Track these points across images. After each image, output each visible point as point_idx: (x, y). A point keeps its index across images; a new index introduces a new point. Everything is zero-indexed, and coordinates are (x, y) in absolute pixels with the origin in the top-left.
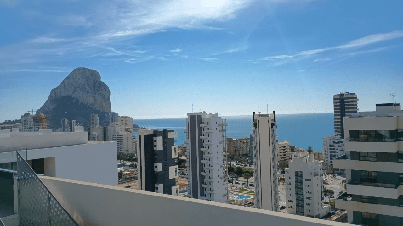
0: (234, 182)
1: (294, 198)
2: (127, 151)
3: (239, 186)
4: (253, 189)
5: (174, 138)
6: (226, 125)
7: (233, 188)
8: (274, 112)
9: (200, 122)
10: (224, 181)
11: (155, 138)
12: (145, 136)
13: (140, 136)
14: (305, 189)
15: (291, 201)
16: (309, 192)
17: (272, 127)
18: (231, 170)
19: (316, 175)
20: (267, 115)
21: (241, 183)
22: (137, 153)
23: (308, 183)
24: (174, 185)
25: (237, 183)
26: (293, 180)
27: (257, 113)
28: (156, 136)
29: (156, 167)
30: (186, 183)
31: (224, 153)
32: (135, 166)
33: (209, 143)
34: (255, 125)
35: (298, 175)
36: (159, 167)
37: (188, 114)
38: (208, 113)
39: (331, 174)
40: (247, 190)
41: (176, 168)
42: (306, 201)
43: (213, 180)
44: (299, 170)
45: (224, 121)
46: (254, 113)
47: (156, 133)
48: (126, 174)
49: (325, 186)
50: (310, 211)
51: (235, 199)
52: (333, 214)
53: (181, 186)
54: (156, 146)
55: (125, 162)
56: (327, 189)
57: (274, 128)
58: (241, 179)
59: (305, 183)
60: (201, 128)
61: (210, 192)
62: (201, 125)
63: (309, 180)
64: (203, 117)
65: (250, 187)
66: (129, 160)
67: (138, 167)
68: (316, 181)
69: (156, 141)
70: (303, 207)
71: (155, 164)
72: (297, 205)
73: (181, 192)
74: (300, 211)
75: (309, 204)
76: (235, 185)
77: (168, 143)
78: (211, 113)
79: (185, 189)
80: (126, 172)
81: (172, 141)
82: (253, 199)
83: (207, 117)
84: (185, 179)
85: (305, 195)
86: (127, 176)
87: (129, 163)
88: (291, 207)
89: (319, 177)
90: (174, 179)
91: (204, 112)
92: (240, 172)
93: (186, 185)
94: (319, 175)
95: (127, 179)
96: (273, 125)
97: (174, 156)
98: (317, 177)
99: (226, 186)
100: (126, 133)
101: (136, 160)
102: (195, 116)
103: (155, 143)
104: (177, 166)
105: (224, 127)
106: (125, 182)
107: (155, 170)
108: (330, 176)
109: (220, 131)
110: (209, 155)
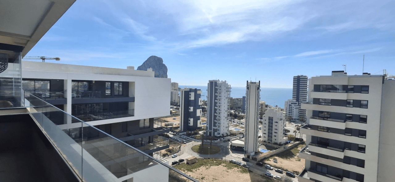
0: (232, 121)
1: (267, 132)
2: (174, 100)
3: (235, 124)
4: (244, 126)
5: (200, 94)
6: (230, 88)
7: (232, 124)
8: (259, 81)
9: (216, 85)
10: (227, 119)
11: (190, 93)
12: (185, 91)
13: (182, 91)
14: (274, 127)
15: (265, 134)
16: (276, 129)
17: (258, 90)
18: (231, 115)
19: (281, 120)
20: (255, 83)
21: (236, 122)
22: (180, 102)
23: (276, 124)
24: (199, 120)
25: (234, 122)
26: (267, 122)
27: (249, 81)
28: (191, 92)
29: (190, 109)
30: (206, 120)
31: (228, 104)
32: (178, 109)
33: (220, 98)
34: (248, 88)
35: (271, 119)
36: (192, 109)
37: (209, 81)
38: (221, 81)
39: (289, 121)
40: (240, 126)
41: (201, 111)
42: (274, 134)
43: (221, 118)
44: (271, 116)
45: (229, 86)
46: (247, 81)
47: (191, 90)
48: (173, 113)
49: (285, 127)
50: (276, 140)
51: (232, 130)
52: (289, 143)
53: (203, 121)
54: (190, 98)
55: (173, 106)
56: (286, 129)
57: (259, 90)
58: (236, 120)
59: (274, 124)
60: (216, 89)
61: (219, 125)
62: (216, 87)
63: (277, 122)
64: (217, 83)
65: (241, 124)
66: (175, 106)
67: (180, 109)
68: (281, 123)
69: (190, 95)
70: (272, 137)
71: (190, 107)
72: (268, 136)
73: (202, 124)
74: (270, 139)
75: (275, 136)
76: (232, 123)
77: (197, 96)
78: (222, 81)
79: (205, 122)
80: (174, 111)
81: (199, 96)
82: (244, 131)
83: (220, 83)
84: (205, 118)
85: (274, 131)
86: (174, 114)
87: (175, 107)
88: (265, 137)
89: (283, 121)
90: (199, 117)
91: (218, 80)
92: (235, 116)
93: (205, 120)
94: (283, 120)
95: (174, 115)
96: (258, 88)
97: (200, 104)
98: (281, 121)
99: (228, 122)
100: (174, 91)
101: (179, 106)
102: (213, 82)
103: (190, 96)
104: (201, 110)
105: (229, 89)
106: (173, 117)
107: (189, 110)
108: (288, 122)
109: (226, 91)
110: (220, 104)
